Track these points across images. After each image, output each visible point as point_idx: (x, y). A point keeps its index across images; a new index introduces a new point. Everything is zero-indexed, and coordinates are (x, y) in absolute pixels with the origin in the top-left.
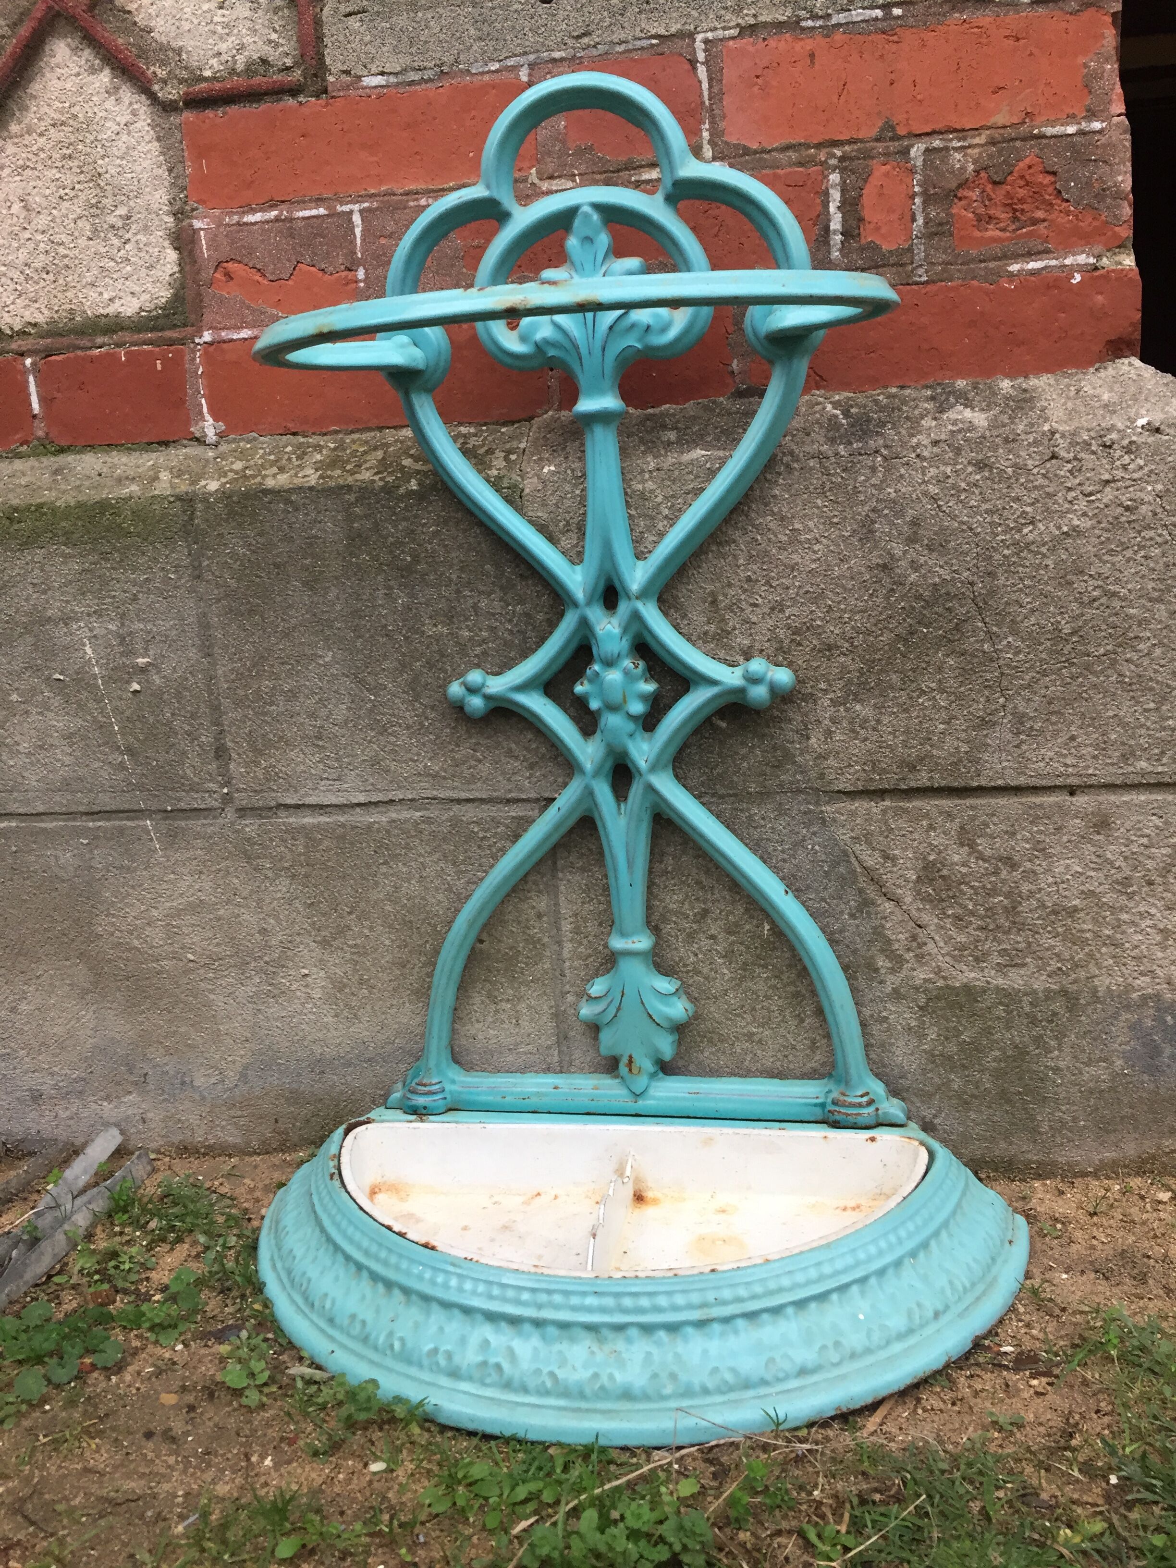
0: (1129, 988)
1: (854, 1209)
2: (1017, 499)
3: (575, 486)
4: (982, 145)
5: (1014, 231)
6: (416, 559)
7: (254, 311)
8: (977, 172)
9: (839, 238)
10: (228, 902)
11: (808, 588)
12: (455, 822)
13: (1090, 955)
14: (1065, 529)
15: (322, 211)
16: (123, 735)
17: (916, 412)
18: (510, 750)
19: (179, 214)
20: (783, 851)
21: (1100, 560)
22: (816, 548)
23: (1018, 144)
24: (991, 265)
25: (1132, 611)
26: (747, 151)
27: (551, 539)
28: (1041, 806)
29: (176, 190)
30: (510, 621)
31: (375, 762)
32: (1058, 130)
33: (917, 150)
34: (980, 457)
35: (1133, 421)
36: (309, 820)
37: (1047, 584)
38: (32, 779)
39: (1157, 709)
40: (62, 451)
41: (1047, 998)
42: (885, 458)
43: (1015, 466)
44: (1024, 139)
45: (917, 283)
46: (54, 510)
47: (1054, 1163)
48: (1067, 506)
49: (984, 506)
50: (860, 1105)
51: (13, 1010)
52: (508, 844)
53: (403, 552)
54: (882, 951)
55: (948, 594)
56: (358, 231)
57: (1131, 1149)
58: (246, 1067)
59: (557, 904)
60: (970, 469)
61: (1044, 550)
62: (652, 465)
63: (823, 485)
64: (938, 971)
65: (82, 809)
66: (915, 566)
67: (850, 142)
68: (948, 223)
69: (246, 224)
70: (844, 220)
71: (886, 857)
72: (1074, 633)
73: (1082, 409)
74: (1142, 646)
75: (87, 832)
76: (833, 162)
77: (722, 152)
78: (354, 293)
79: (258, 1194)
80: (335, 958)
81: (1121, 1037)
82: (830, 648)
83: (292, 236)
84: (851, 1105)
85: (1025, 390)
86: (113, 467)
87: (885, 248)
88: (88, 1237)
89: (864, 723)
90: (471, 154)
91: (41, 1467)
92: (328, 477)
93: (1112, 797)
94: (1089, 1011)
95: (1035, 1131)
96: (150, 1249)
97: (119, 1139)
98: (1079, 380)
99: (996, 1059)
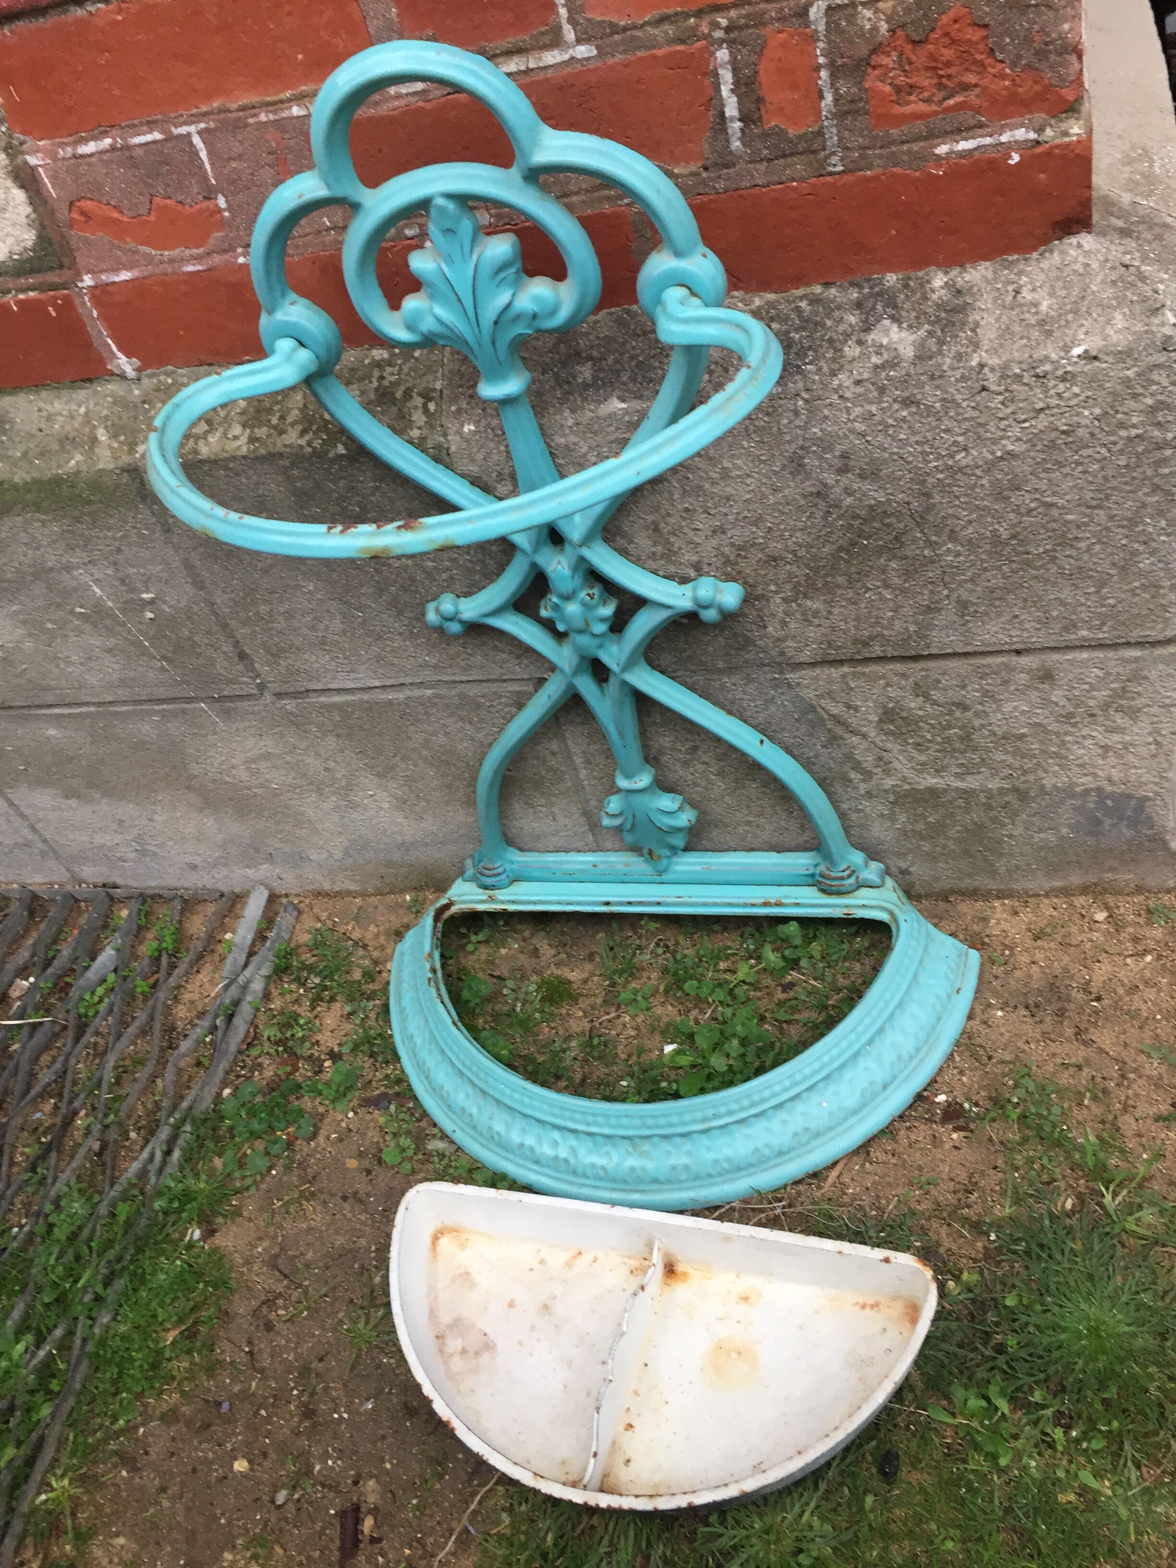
0: (1073, 785)
2: (947, 431)
3: (499, 443)
5: (941, 102)
7: (125, 251)
8: (892, 31)
9: (738, 125)
10: (292, 752)
11: (746, 514)
12: (462, 697)
13: (1038, 765)
14: (999, 454)
15: (157, 136)
16: (156, 649)
17: (841, 328)
19: (8, 149)
20: (756, 706)
21: (1037, 477)
22: (748, 481)
24: (916, 147)
25: (1069, 517)
26: (615, 29)
28: (989, 666)
31: (379, 659)
34: (906, 394)
35: (1067, 349)
36: (337, 699)
37: (983, 499)
38: (92, 679)
39: (1098, 592)
41: (1000, 794)
42: (806, 401)
43: (944, 400)
45: (831, 174)
46: (15, 487)
47: (1012, 890)
48: (1000, 433)
49: (913, 439)
50: (842, 878)
51: (151, 820)
52: (514, 710)
54: (854, 768)
55: (885, 512)
56: (203, 154)
57: (1076, 879)
58: (346, 848)
59: (566, 745)
60: (896, 406)
61: (978, 472)
62: (570, 422)
64: (904, 779)
65: (145, 698)
66: (849, 492)
67: (735, 5)
68: (861, 99)
69: (82, 156)
70: (740, 103)
71: (849, 707)
72: (1013, 537)
73: (1016, 328)
74: (1082, 545)
75: (155, 713)
76: (718, 34)
77: (586, 33)
78: (222, 224)
79: (382, 939)
80: (392, 784)
81: (1066, 814)
82: (775, 560)
83: (136, 166)
84: (835, 879)
85: (959, 292)
86: (50, 418)
87: (792, 132)
88: (267, 996)
89: (816, 614)
90: (300, 57)
91: (281, 1227)
92: (257, 439)
93: (1056, 656)
94: (1039, 800)
95: (994, 873)
96: (313, 1008)
97: (266, 893)
98: (1021, 273)
99: (958, 831)
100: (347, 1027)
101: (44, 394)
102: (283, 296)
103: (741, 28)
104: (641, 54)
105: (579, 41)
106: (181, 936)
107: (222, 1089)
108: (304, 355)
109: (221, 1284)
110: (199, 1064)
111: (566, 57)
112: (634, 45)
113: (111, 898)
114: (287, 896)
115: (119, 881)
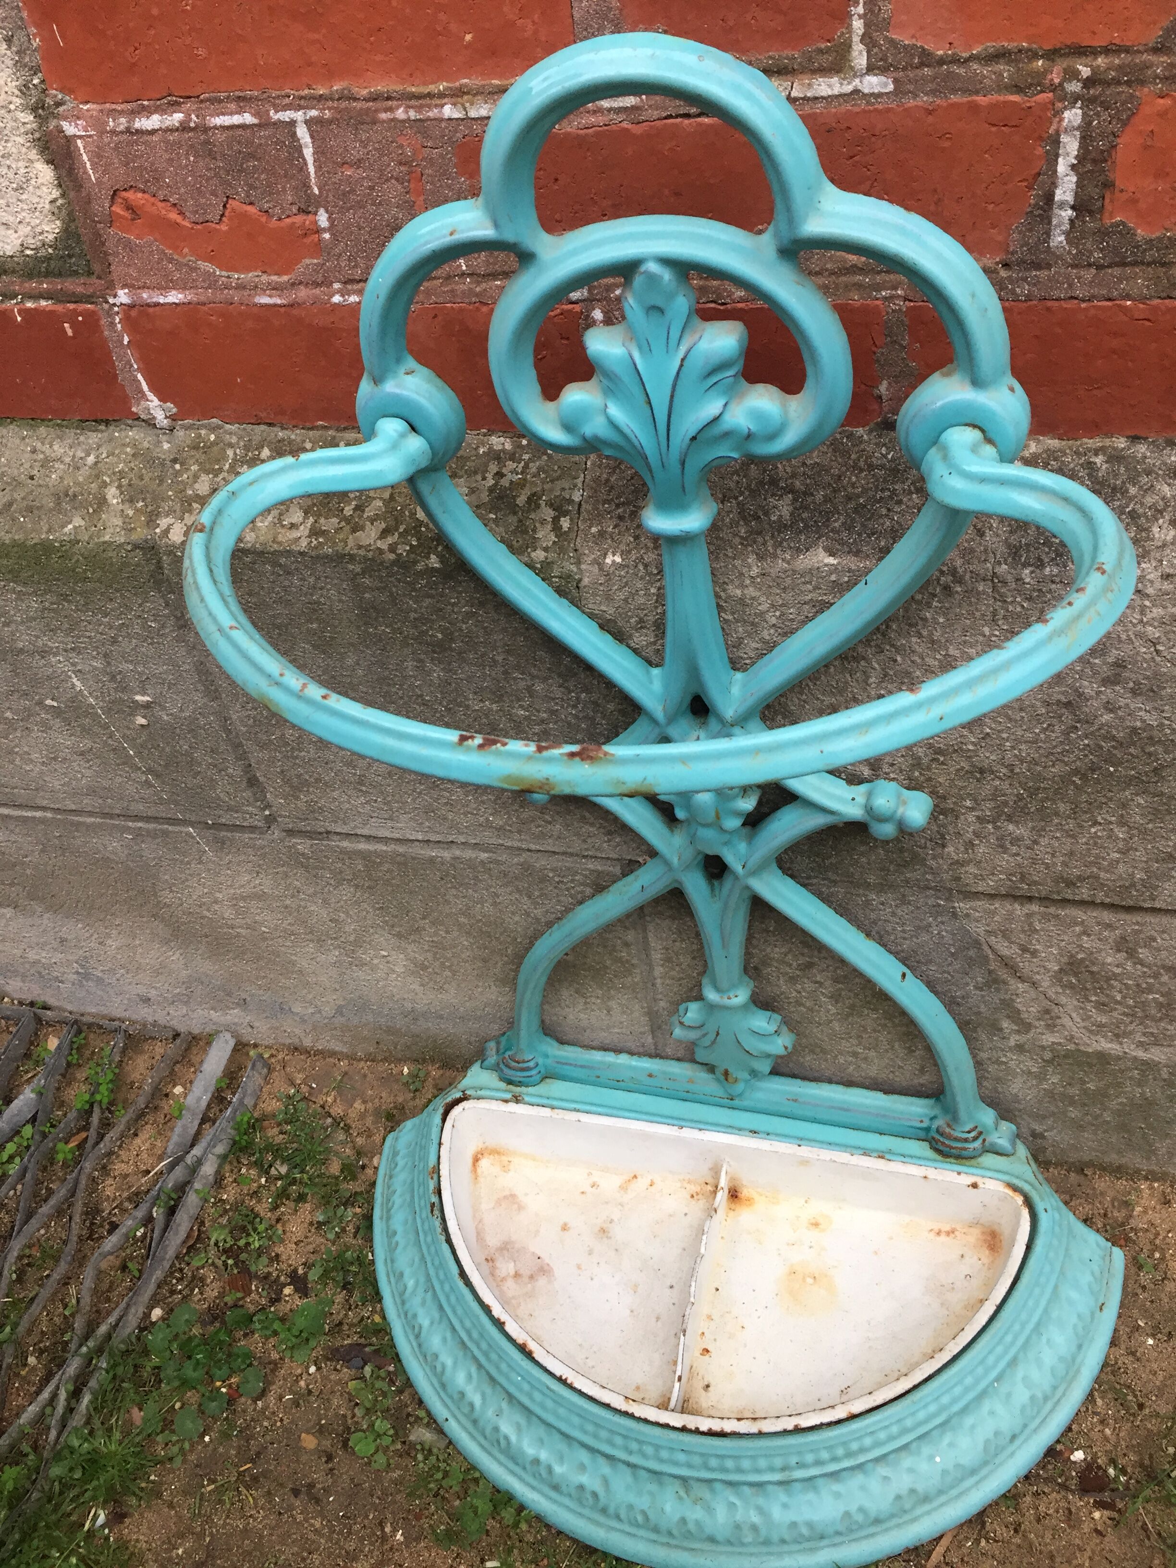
1: (948, 1233)
3: (650, 583)
6: (449, 637)
7: (179, 266)
9: (1067, 213)
10: (294, 896)
12: (526, 867)
15: (248, 118)
16: (142, 759)
17: (1149, 500)
18: (584, 817)
19: (39, 109)
20: (904, 931)
26: (927, 59)
27: (620, 637)
29: (25, 72)
30: (574, 707)
31: (428, 810)
36: (363, 846)
38: (54, 783)
50: (966, 1140)
51: (101, 943)
52: (591, 892)
53: (431, 628)
54: (1009, 1017)
55: (1151, 738)
56: (308, 153)
58: (340, 1007)
59: (645, 938)
62: (755, 571)
63: (994, 613)
64: (1071, 1038)
65: (118, 812)
66: (1109, 707)
67: (1107, 51)
69: (139, 132)
70: (1080, 185)
71: (1024, 950)
75: (128, 829)
76: (1074, 87)
77: (884, 59)
78: (318, 248)
79: (369, 1121)
80: (413, 948)
82: (982, 771)
83: (212, 155)
84: (956, 1139)
86: (46, 463)
87: (1141, 233)
88: (219, 1182)
89: (1016, 840)
90: (468, 37)
91: (210, 1522)
92: (323, 533)
95: (1151, 1152)
96: (275, 1208)
97: (232, 1043)
99: (1121, 1104)
100: (317, 1240)
101: (42, 430)
102: (398, 361)
103: (1107, 83)
104: (954, 98)
105: (871, 69)
106: (119, 1082)
107: (151, 1308)
108: (415, 444)
110: (124, 1268)
111: (848, 89)
112: (949, 84)
113: (38, 1020)
114: (255, 1046)
115: (52, 1002)
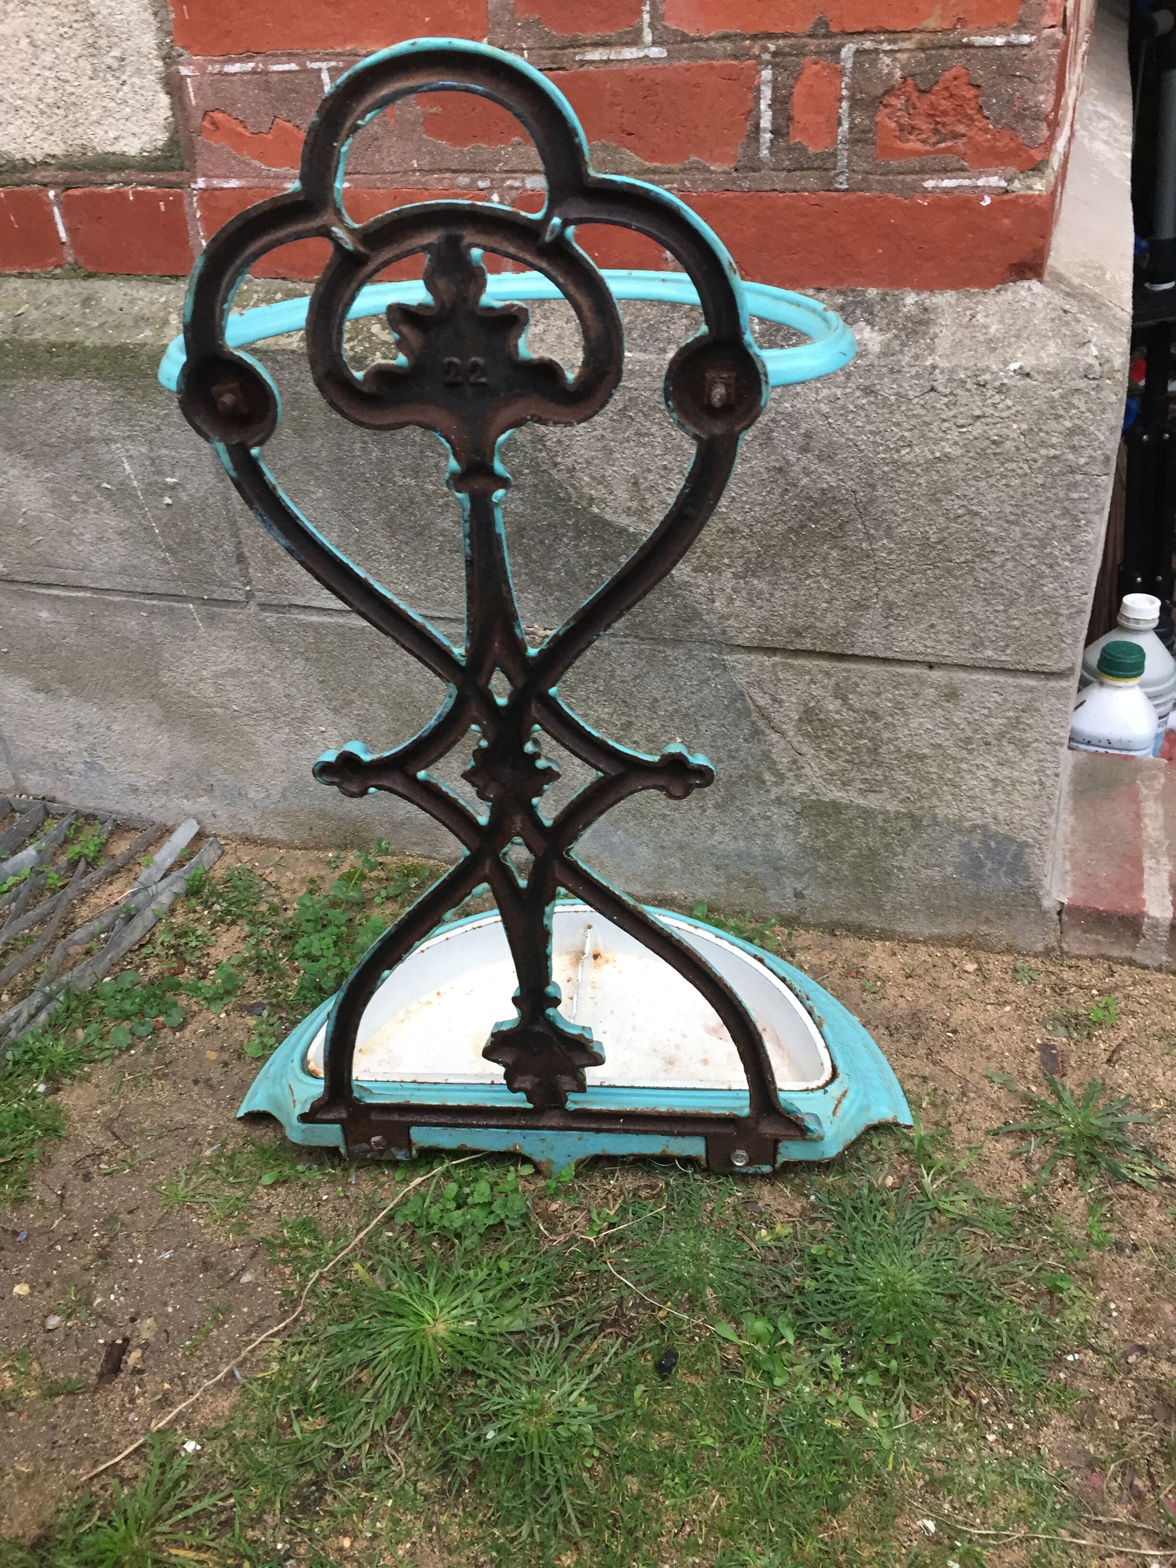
0: (962, 818)
2: (898, 424)
4: (912, 50)
5: (934, 144)
7: (239, 162)
8: (904, 78)
9: (768, 136)
10: (260, 672)
13: (934, 791)
14: (938, 454)
15: (293, 67)
16: (164, 537)
19: (167, 58)
21: (967, 484)
23: (946, 52)
24: (909, 178)
25: (990, 529)
26: (685, 38)
28: (903, 675)
29: (163, 34)
32: (987, 40)
33: (847, 51)
34: (868, 383)
35: (1006, 363)
36: (315, 618)
37: (919, 498)
38: (97, 563)
39: (1006, 611)
40: (90, 276)
41: (897, 818)
43: (898, 394)
44: (952, 47)
45: (837, 190)
46: (84, 349)
47: (893, 931)
48: (941, 434)
49: (869, 428)
51: (109, 728)
54: (769, 769)
55: (834, 498)
57: (953, 928)
58: (285, 790)
60: (858, 393)
61: (918, 470)
64: (813, 788)
65: (139, 589)
66: (806, 472)
67: (784, 36)
68: (870, 131)
69: (227, 74)
70: (774, 118)
71: (775, 700)
72: (940, 542)
73: (967, 342)
74: (997, 559)
75: (145, 608)
76: (766, 57)
77: (661, 37)
80: (344, 722)
81: (953, 852)
82: (733, 531)
83: (267, 89)
85: (926, 310)
86: (132, 302)
87: (811, 150)
88: (171, 911)
89: (760, 595)
90: (428, 18)
91: (125, 1097)
93: (962, 675)
94: (930, 830)
95: (880, 908)
96: (213, 927)
97: (196, 828)
98: (977, 303)
99: (854, 856)
100: (240, 946)
101: (133, 283)
103: (784, 55)
104: (701, 62)
105: (654, 43)
106: (102, 849)
107: (103, 977)
109: (52, 1131)
110: (88, 952)
111: (641, 55)
112: (698, 54)
113: (47, 813)
114: (215, 835)
115: (60, 796)
